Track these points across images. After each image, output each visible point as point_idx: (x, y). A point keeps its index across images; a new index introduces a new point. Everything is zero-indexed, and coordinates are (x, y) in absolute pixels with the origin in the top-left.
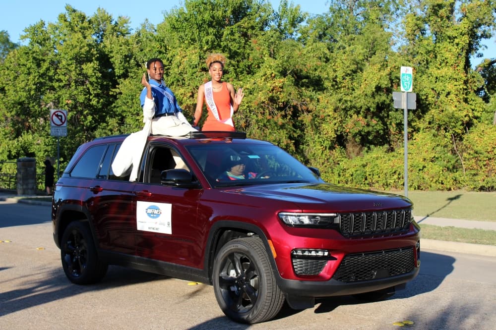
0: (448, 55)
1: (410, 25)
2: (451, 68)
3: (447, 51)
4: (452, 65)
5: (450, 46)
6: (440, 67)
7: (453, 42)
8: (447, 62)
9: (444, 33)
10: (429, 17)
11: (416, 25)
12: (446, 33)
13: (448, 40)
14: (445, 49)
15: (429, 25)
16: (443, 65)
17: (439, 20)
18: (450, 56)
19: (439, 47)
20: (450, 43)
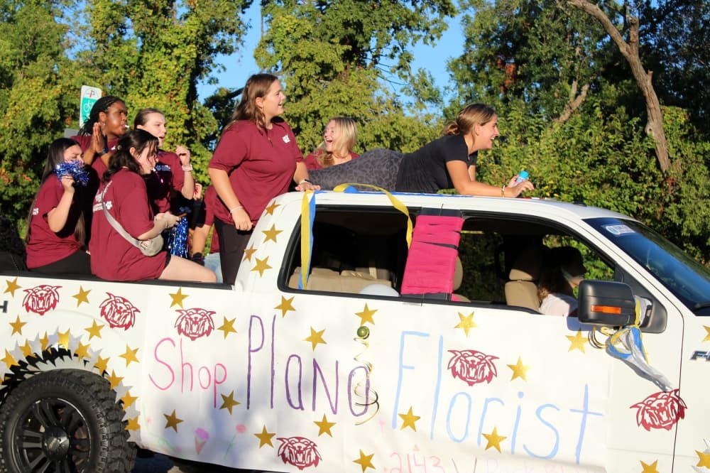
0: (161, 75)
1: (101, 16)
2: (165, 98)
3: (160, 67)
4: (167, 92)
5: (165, 61)
6: (146, 93)
7: (170, 54)
8: (159, 87)
9: (157, 37)
10: (134, 5)
11: (111, 16)
12: (160, 37)
13: (163, 49)
14: (157, 65)
15: (133, 21)
16: (152, 90)
17: (150, 12)
18: (164, 76)
19: (147, 59)
20: (165, 54)
